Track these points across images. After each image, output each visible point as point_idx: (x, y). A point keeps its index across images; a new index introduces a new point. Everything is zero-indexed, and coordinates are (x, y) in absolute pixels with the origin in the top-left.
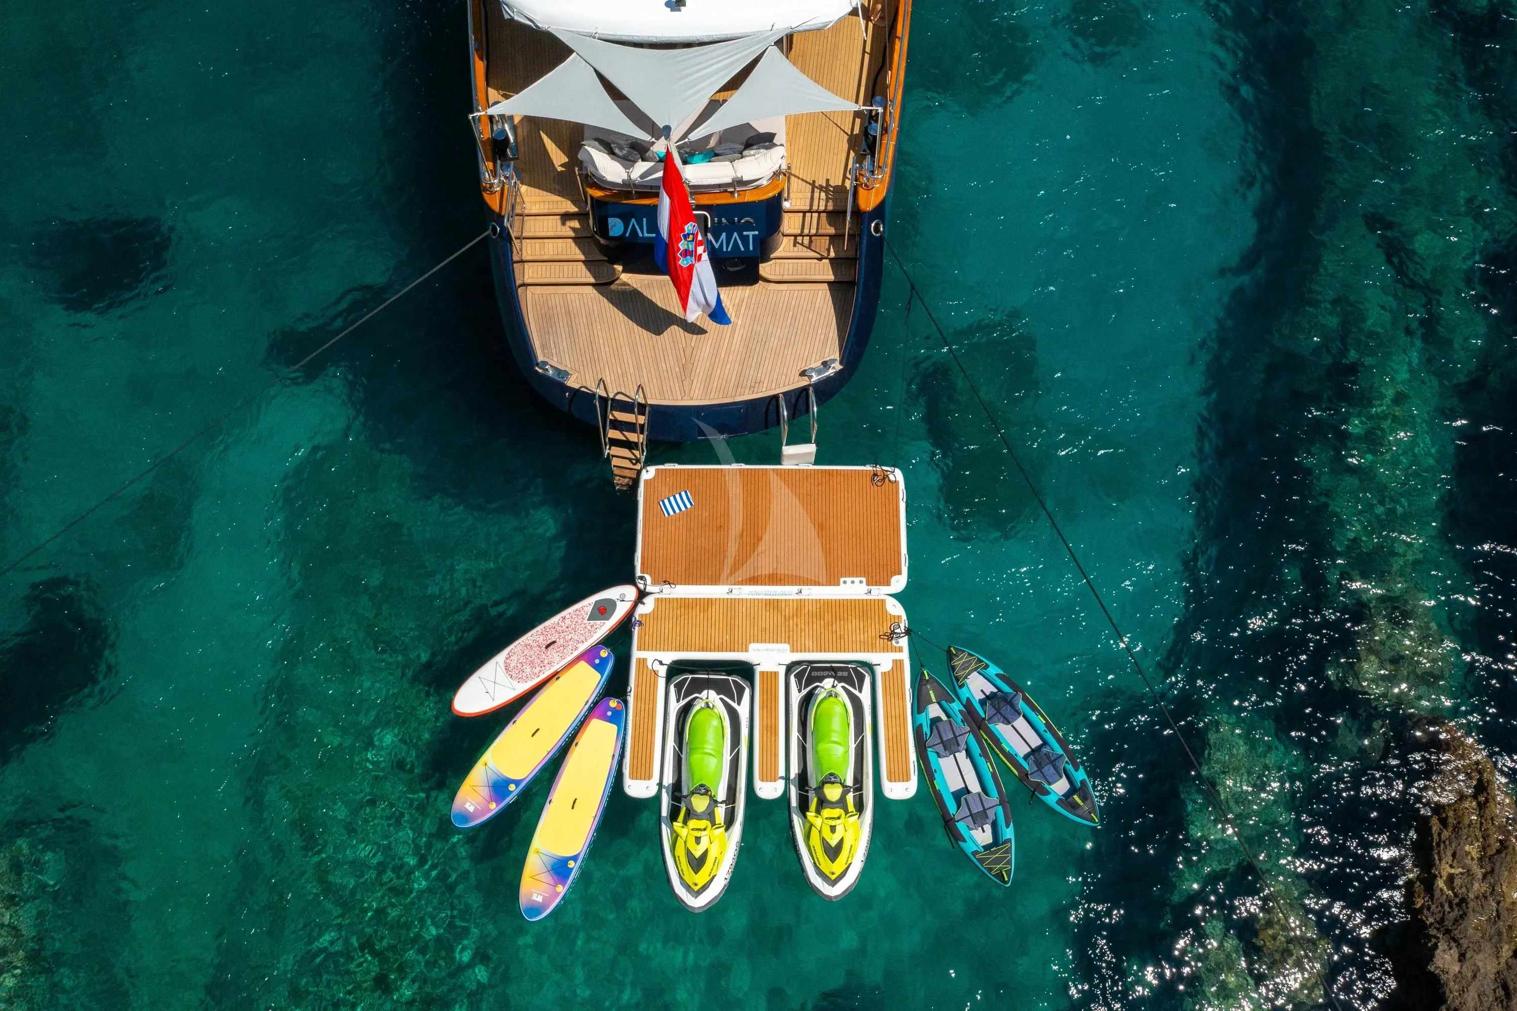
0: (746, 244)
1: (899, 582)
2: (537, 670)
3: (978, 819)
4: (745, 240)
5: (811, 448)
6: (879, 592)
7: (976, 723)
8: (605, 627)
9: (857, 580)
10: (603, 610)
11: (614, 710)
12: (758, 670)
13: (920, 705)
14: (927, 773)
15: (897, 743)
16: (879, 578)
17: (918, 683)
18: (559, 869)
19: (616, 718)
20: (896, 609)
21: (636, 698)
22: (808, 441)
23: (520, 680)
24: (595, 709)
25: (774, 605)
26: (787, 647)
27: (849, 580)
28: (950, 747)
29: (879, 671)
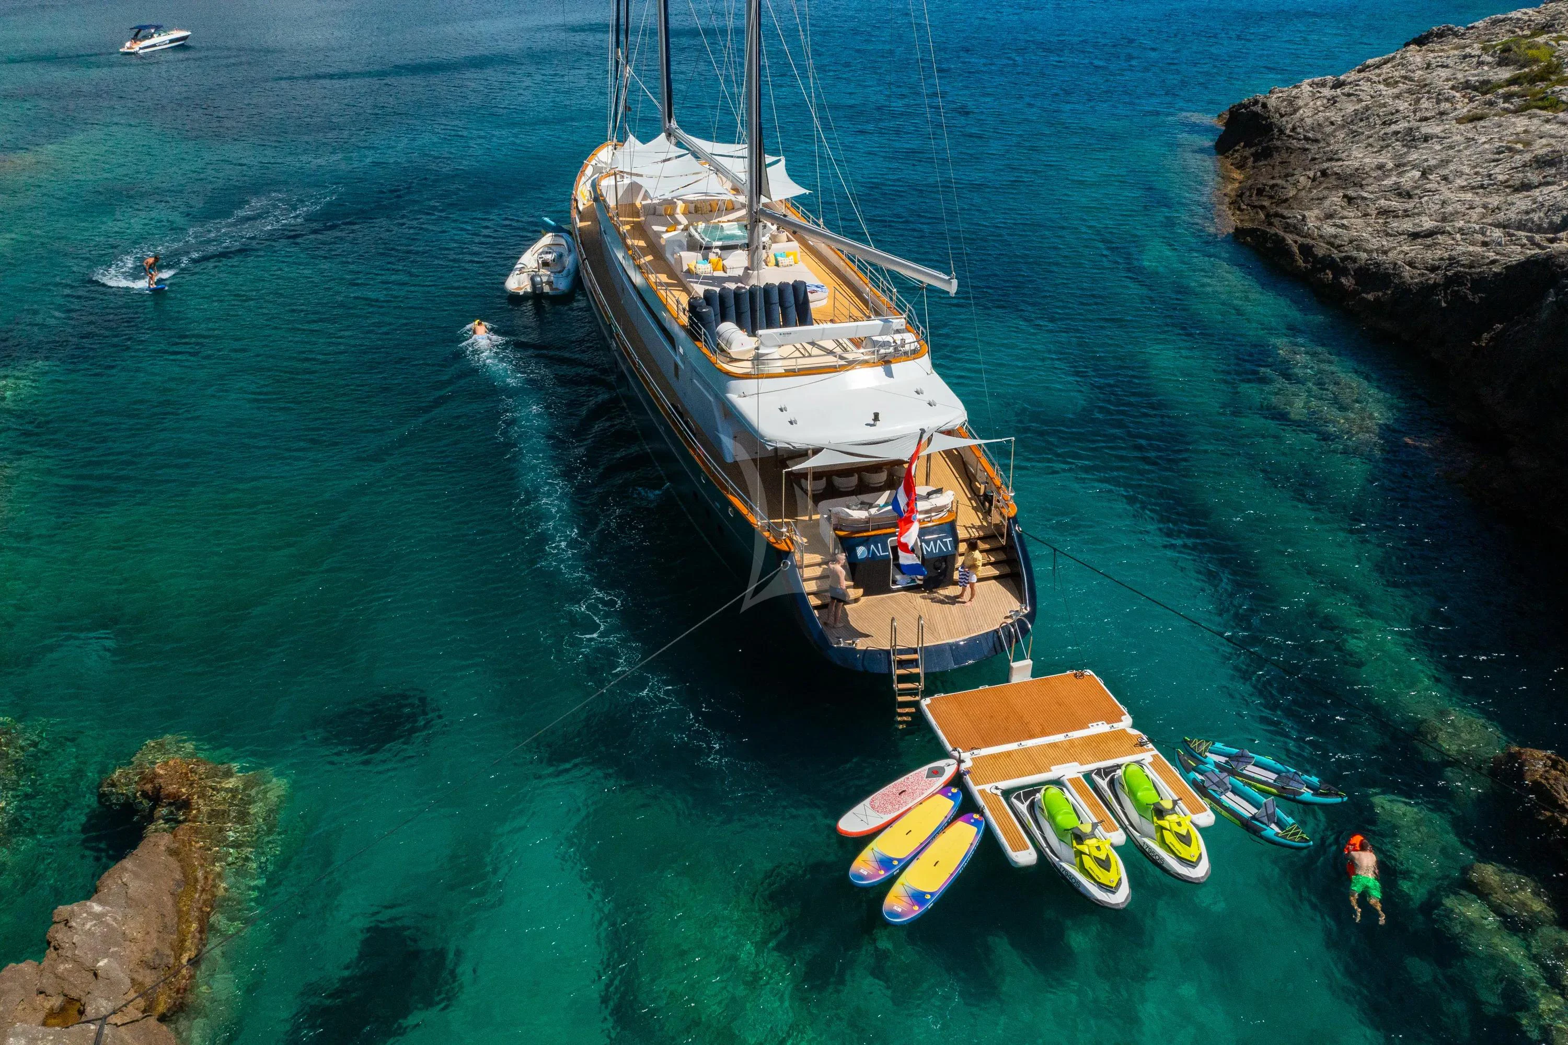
0: (946, 547)
1: (1127, 719)
2: (897, 806)
4: (945, 544)
5: (1028, 662)
6: (1118, 726)
8: (941, 780)
9: (1100, 723)
10: (936, 772)
11: (975, 820)
12: (1065, 779)
15: (1184, 794)
16: (1112, 720)
20: (1134, 732)
21: (990, 809)
22: (1024, 658)
23: (885, 813)
25: (1054, 745)
26: (1076, 764)
27: (1095, 724)
29: (1146, 762)
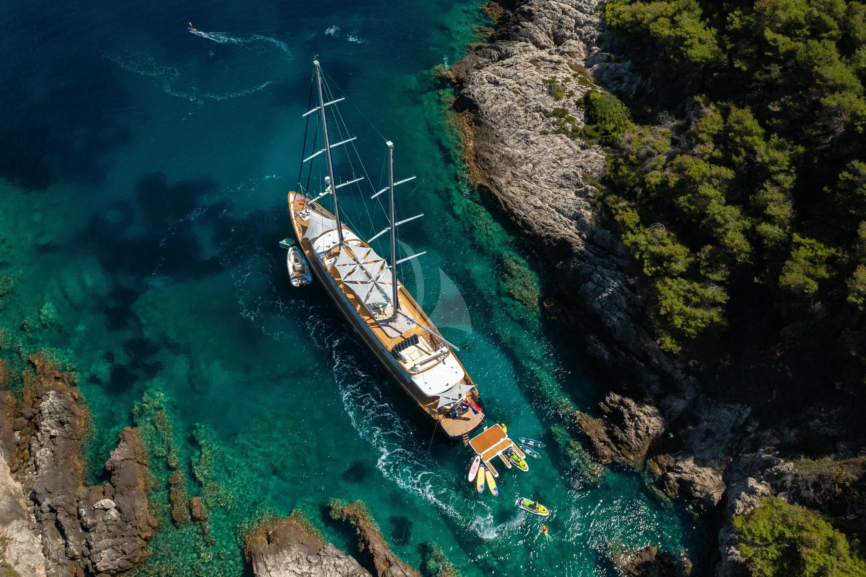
1: (507, 436)
2: (475, 471)
3: (534, 454)
5: (487, 427)
6: (506, 438)
7: (527, 445)
8: (479, 462)
10: (477, 460)
12: (499, 455)
13: (519, 447)
14: (525, 453)
15: (520, 453)
16: (504, 437)
17: (517, 445)
18: (495, 489)
19: (488, 470)
20: (509, 439)
23: (474, 473)
24: (485, 471)
25: (495, 447)
27: (501, 439)
28: (525, 449)
29: (512, 447)
